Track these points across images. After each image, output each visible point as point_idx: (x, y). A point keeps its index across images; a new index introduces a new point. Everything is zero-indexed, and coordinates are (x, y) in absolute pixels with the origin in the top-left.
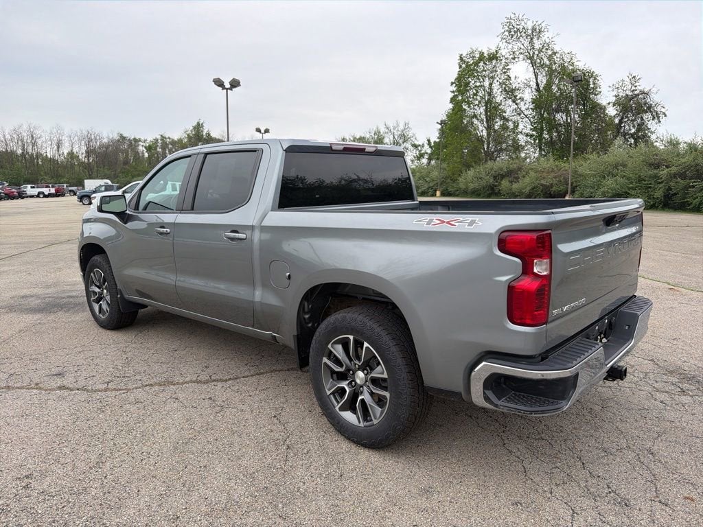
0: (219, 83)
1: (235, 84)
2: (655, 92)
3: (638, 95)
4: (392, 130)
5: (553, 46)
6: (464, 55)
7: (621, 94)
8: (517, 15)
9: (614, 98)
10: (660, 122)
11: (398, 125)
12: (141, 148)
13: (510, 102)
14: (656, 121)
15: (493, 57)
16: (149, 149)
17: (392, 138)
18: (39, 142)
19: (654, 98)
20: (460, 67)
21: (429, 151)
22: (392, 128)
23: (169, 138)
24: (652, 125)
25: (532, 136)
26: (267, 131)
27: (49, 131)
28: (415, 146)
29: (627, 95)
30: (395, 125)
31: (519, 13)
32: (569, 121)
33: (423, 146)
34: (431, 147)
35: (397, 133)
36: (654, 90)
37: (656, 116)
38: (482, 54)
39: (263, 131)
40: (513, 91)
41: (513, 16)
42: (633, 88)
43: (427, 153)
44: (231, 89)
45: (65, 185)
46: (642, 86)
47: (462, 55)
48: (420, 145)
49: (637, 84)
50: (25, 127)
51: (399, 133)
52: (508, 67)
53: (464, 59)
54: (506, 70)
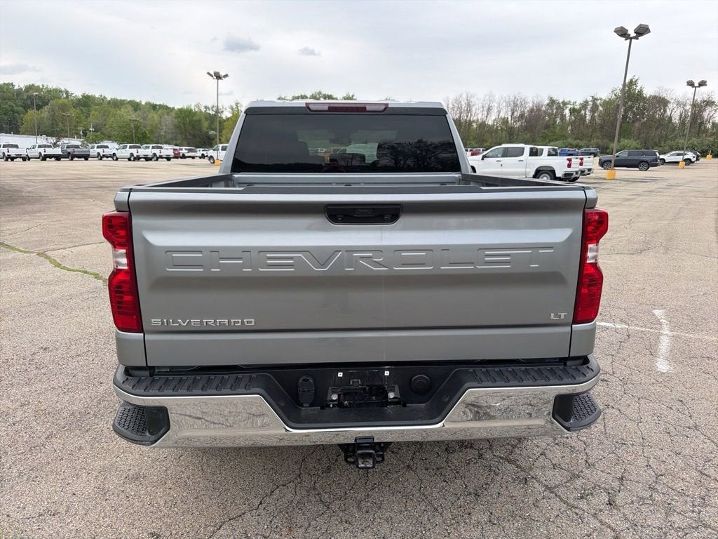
0: (622, 33)
1: (642, 31)
12: (567, 112)
16: (573, 111)
18: (474, 109)
23: (601, 99)
26: (702, 84)
27: (482, 99)
39: (696, 85)
44: (636, 38)
45: (481, 149)
50: (464, 96)
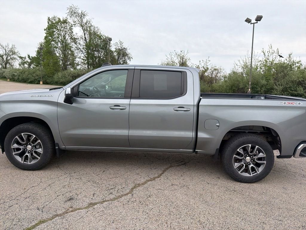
2: (129, 49)
3: (123, 49)
4: (5, 47)
5: (91, 23)
6: (50, 18)
7: (117, 48)
8: (74, 6)
9: (115, 49)
10: (130, 60)
11: (8, 46)
13: (73, 43)
14: (129, 60)
15: (65, 22)
17: (4, 52)
19: (128, 51)
20: (48, 23)
21: (29, 61)
22: (5, 46)
24: (128, 61)
25: (83, 60)
28: (21, 58)
29: (119, 48)
30: (7, 45)
31: (75, 5)
32: (99, 55)
33: (25, 58)
34: (30, 59)
35: (7, 50)
36: (128, 48)
37: (129, 58)
38: (59, 19)
40: (75, 39)
41: (72, 6)
42: (121, 46)
43: (28, 62)
46: (125, 46)
47: (49, 17)
48: (23, 57)
49: (122, 45)
51: (9, 49)
52: (72, 28)
53: (51, 20)
54: (71, 29)
